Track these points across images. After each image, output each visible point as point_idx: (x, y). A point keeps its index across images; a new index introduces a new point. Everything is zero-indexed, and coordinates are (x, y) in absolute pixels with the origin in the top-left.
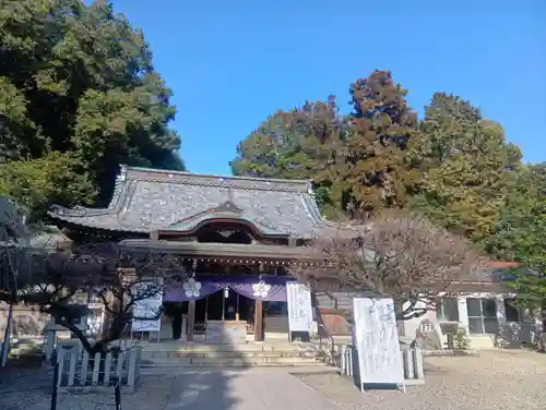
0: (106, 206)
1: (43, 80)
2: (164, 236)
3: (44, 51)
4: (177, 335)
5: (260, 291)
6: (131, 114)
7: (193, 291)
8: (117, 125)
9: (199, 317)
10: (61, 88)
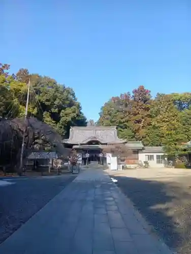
0: (68, 138)
1: (53, 110)
2: (81, 144)
3: (53, 104)
4: (85, 164)
5: (101, 155)
6: (73, 115)
7: (88, 155)
8: (69, 119)
9: (89, 160)
10: (56, 110)
